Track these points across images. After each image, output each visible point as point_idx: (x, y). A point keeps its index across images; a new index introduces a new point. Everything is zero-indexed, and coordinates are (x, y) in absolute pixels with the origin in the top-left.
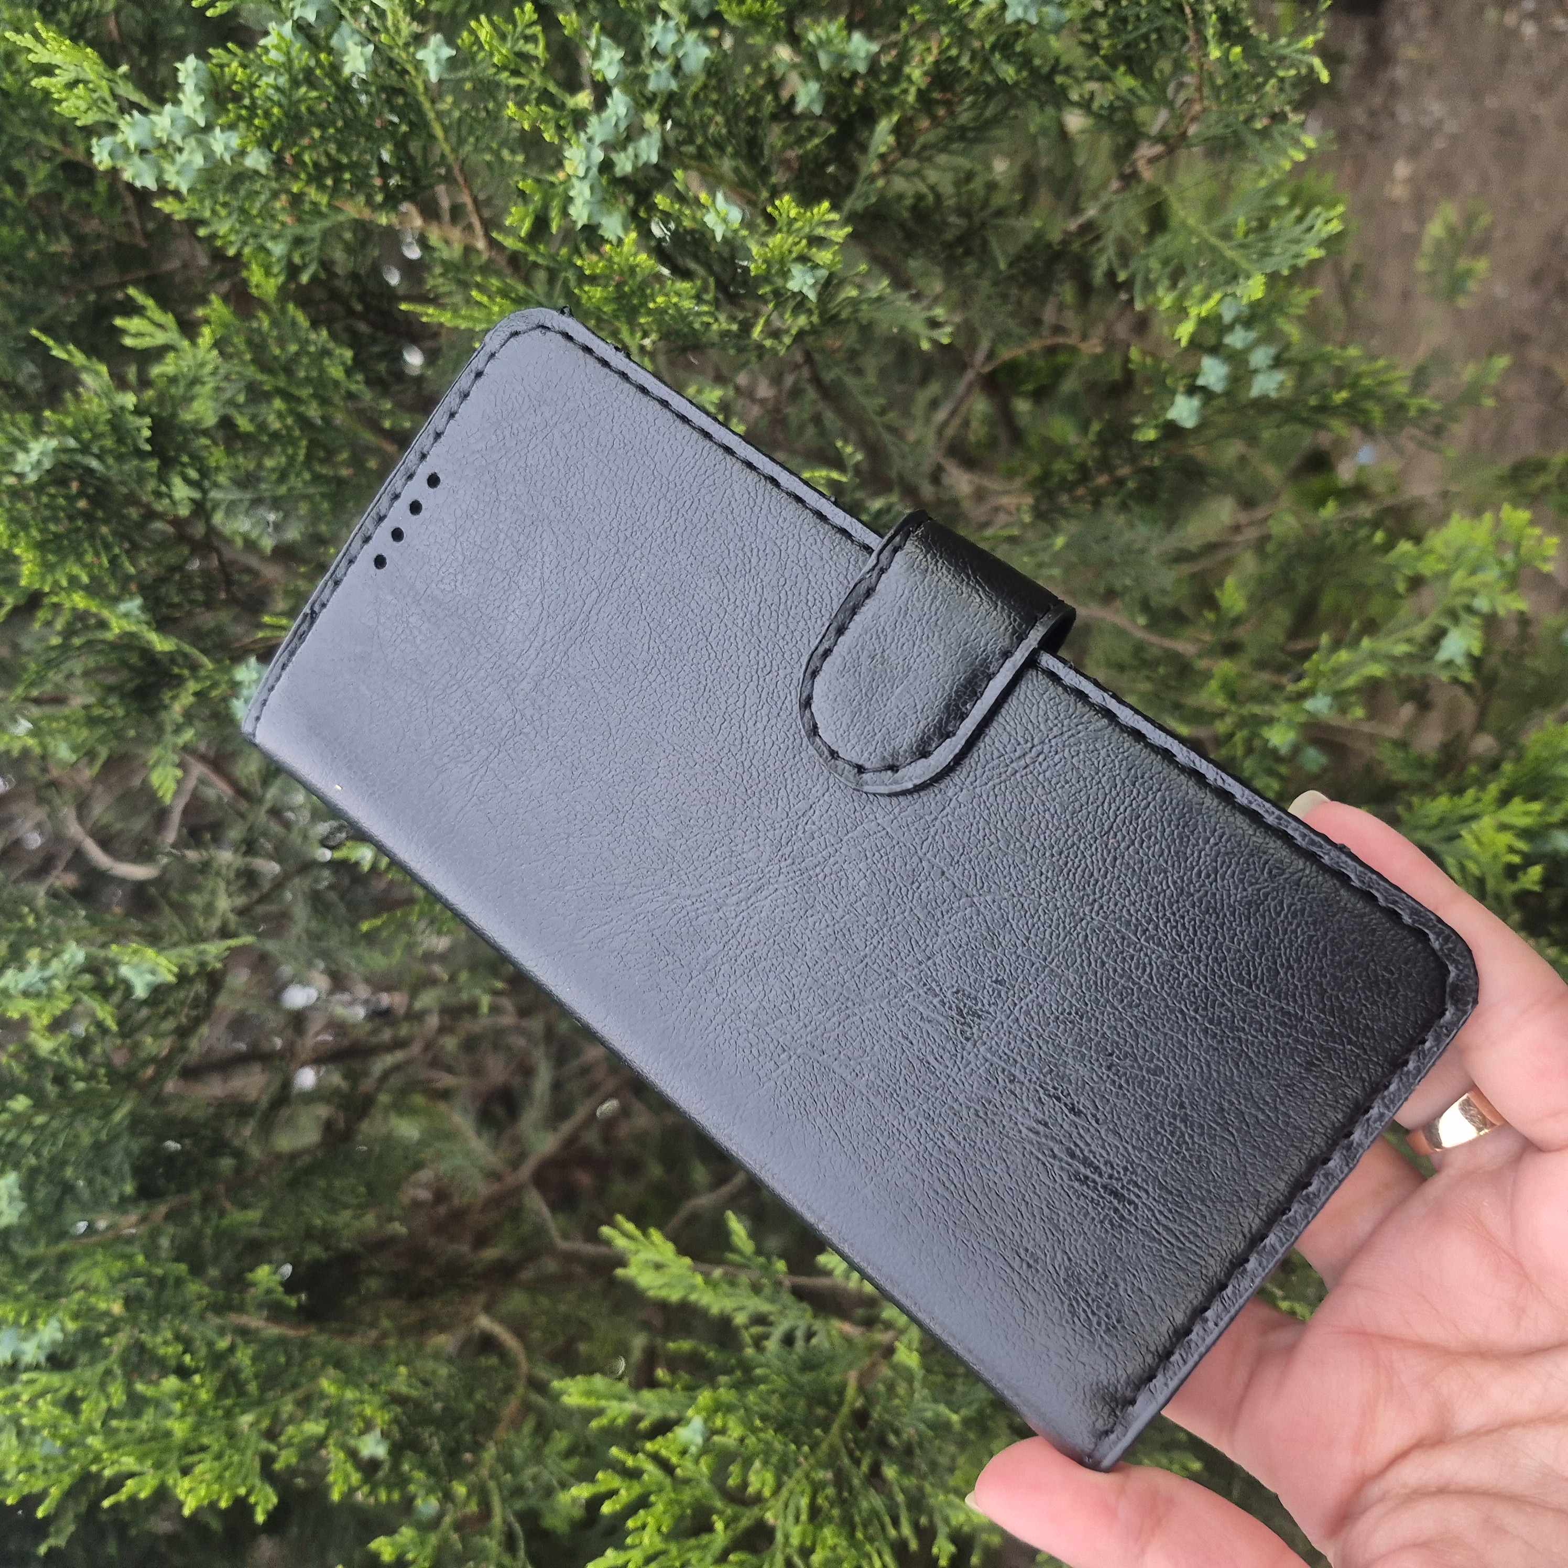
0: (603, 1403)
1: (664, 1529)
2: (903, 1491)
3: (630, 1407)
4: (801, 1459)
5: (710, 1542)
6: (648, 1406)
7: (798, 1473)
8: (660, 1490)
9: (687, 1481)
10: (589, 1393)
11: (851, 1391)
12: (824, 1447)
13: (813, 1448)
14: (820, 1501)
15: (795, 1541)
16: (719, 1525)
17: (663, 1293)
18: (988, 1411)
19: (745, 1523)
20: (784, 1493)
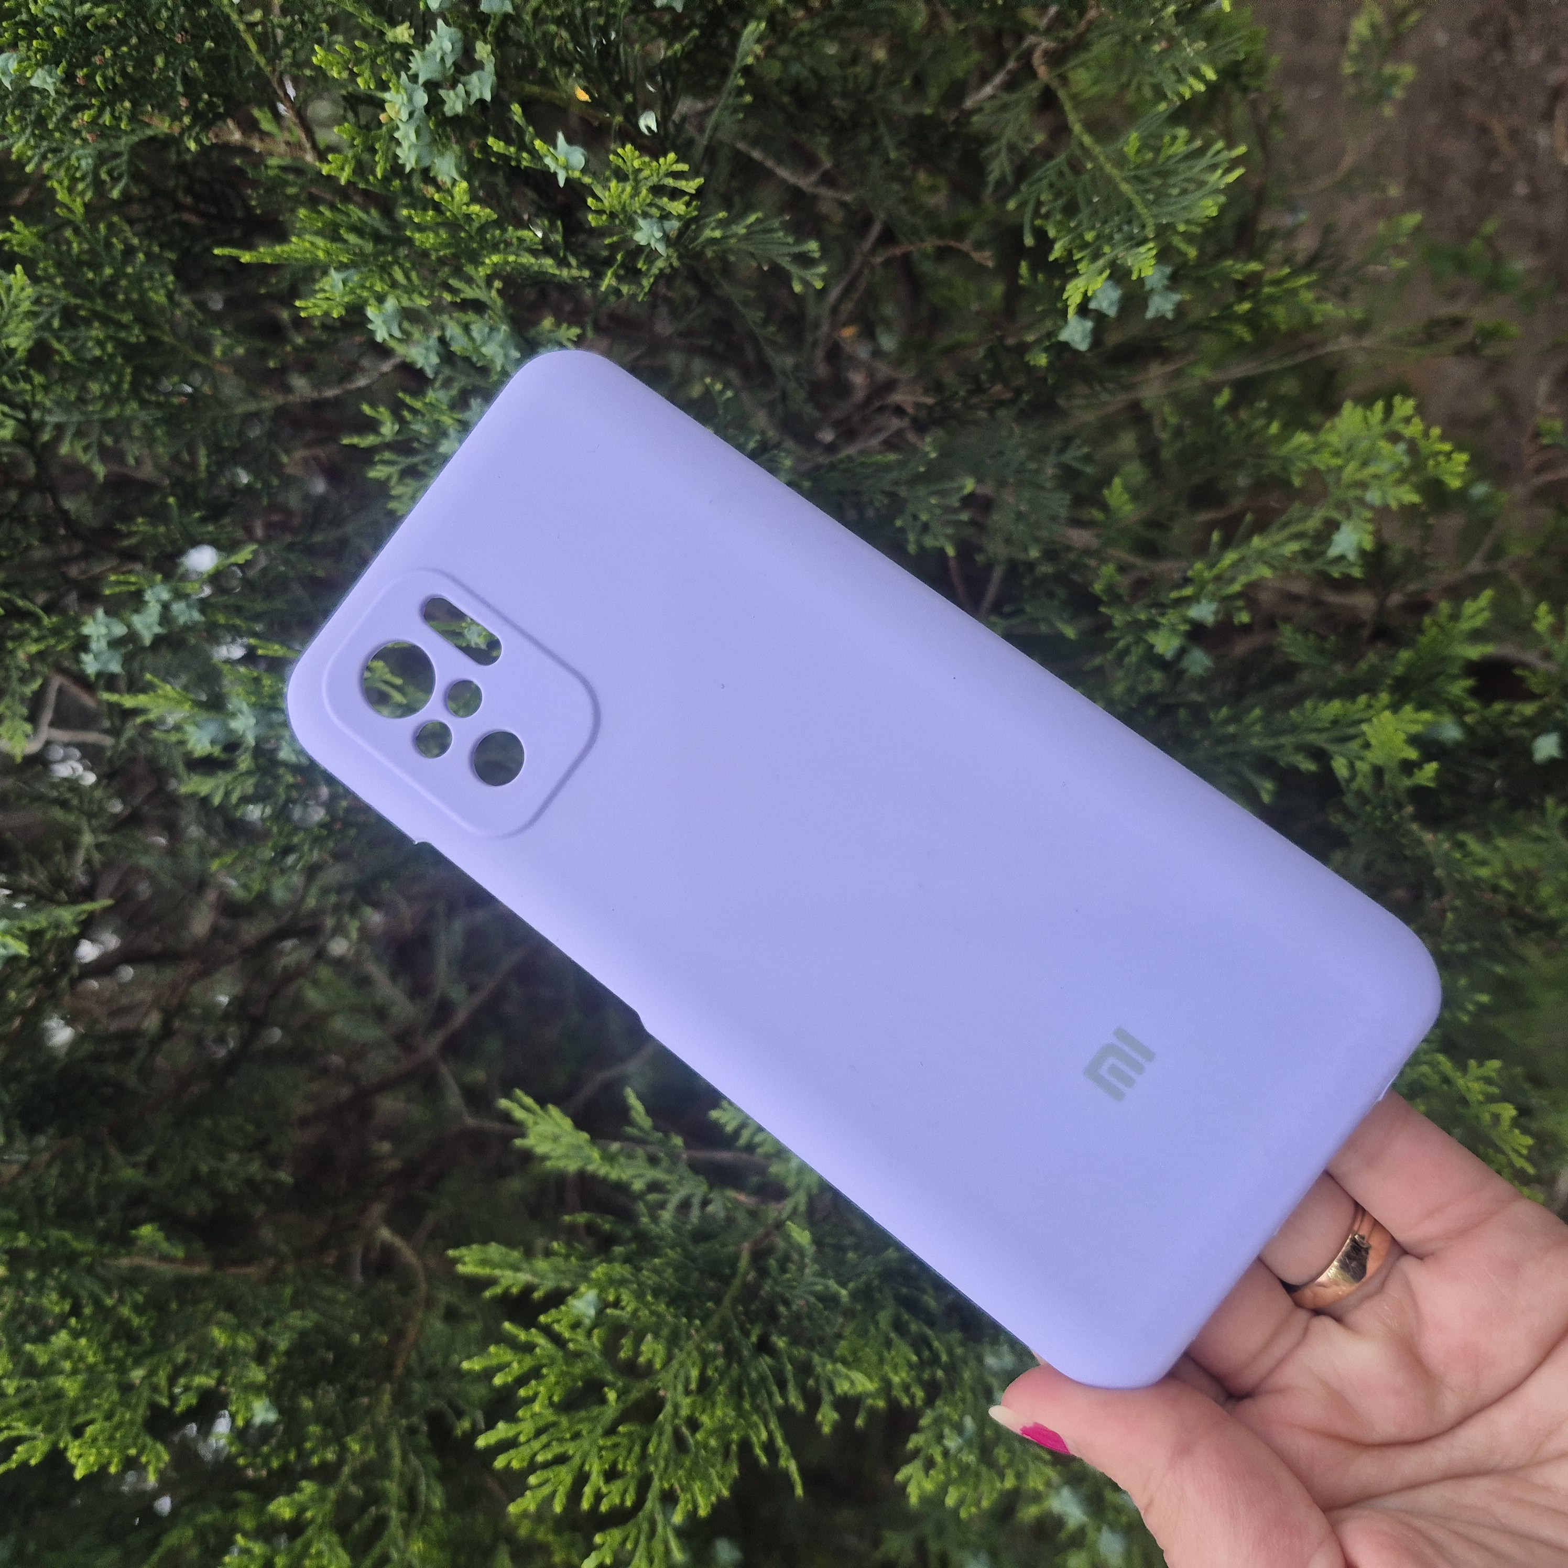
0: (497, 1272)
1: (556, 1399)
2: (791, 1360)
3: (524, 1277)
4: (693, 1332)
5: (601, 1414)
6: (542, 1277)
7: (690, 1346)
8: (552, 1362)
9: (578, 1355)
10: (483, 1262)
11: (744, 1263)
12: (716, 1319)
13: (704, 1321)
14: (710, 1372)
15: (684, 1412)
16: (612, 1396)
17: (561, 1164)
18: (876, 1282)
19: (635, 1395)
20: (675, 1364)
